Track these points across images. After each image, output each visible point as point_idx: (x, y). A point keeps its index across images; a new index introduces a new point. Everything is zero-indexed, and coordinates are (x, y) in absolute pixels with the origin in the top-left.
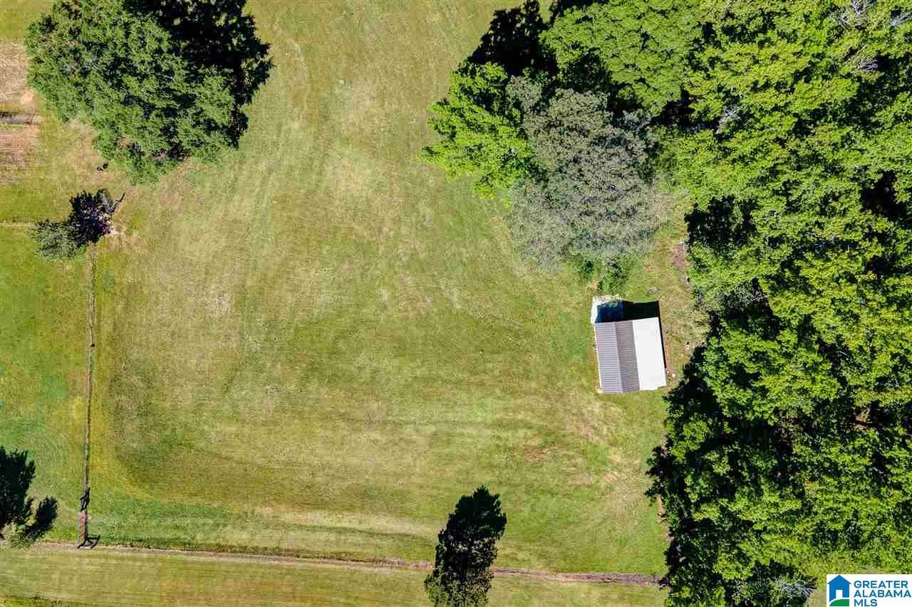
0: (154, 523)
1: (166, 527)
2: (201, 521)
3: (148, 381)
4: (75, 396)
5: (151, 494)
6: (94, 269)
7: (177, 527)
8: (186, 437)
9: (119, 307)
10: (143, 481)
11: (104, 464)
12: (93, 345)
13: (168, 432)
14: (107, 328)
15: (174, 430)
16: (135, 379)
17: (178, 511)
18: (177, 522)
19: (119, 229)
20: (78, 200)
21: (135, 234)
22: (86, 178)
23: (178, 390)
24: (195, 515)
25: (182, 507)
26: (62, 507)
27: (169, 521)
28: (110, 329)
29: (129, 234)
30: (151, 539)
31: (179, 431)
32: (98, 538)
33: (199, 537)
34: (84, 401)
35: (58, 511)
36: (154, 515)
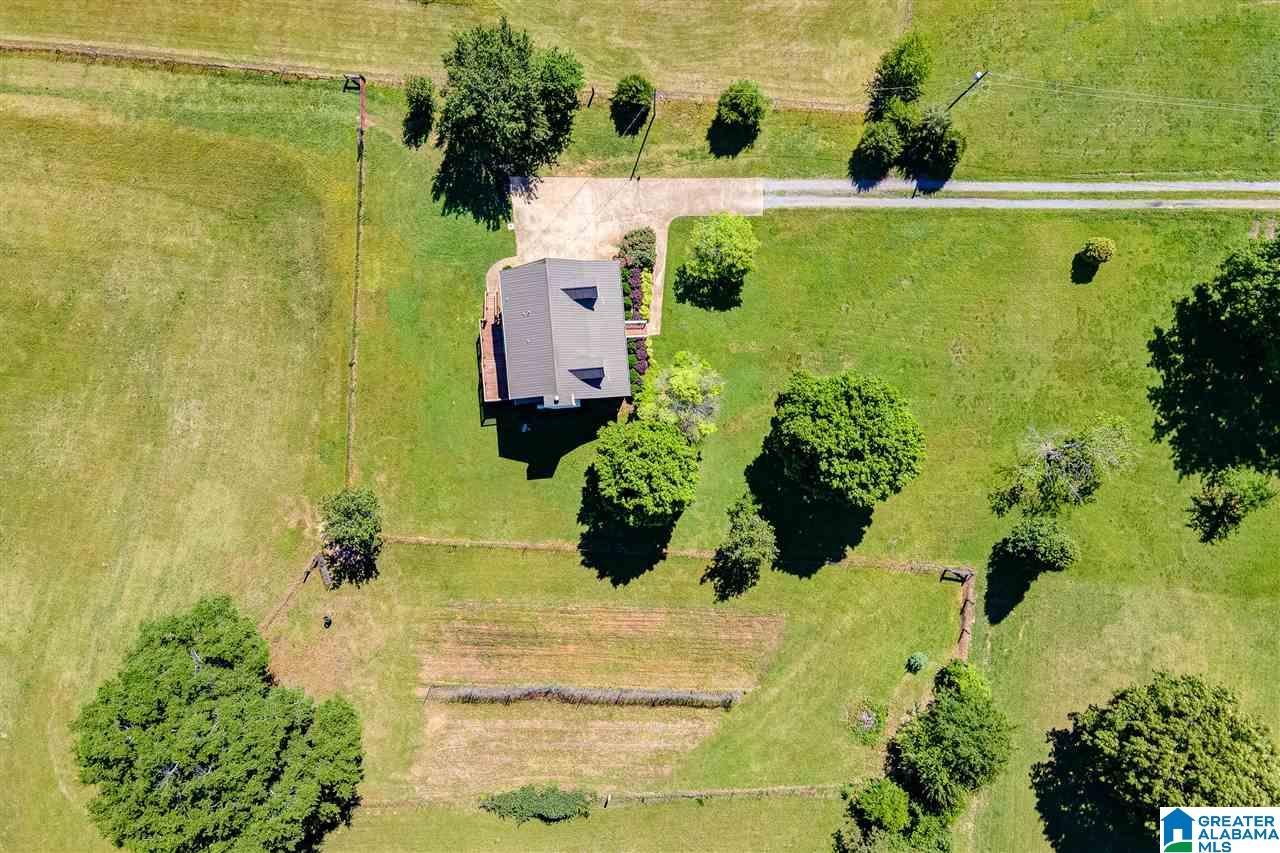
0: (269, 108)
1: (252, 100)
2: (203, 107)
3: (286, 310)
4: (378, 292)
5: (272, 149)
6: (347, 474)
7: (236, 99)
8: (236, 228)
9: (316, 418)
10: (285, 168)
11: (339, 194)
12: (351, 365)
13: (261, 237)
14: (333, 391)
15: (253, 240)
16: (301, 315)
17: (237, 123)
18: (236, 107)
19: (315, 531)
20: (368, 576)
21: (292, 524)
22: (357, 605)
23: (248, 297)
24: (213, 116)
25: (231, 130)
26: (397, 133)
27: (248, 108)
28: (328, 388)
29: (301, 524)
30: (270, 85)
31: (246, 237)
32: (346, 87)
33: (203, 84)
34: (365, 285)
35: (401, 130)
36: (270, 117)
